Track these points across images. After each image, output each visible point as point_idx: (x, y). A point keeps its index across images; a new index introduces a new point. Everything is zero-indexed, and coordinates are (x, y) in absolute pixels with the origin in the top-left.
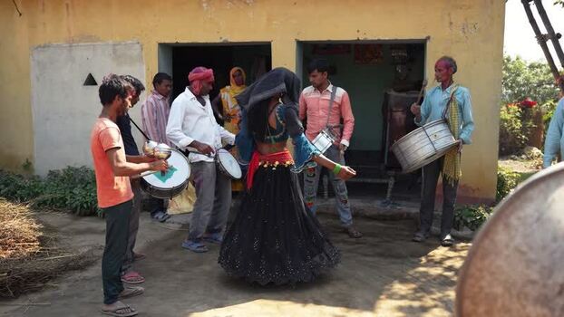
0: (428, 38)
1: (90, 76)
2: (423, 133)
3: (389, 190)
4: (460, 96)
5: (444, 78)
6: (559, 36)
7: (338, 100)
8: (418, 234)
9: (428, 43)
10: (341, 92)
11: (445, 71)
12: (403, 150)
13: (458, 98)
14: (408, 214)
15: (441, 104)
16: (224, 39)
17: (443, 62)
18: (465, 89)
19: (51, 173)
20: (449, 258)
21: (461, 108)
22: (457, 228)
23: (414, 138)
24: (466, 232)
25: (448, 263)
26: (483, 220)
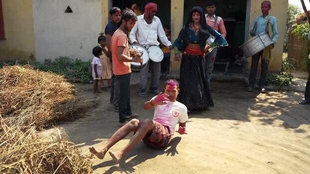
1: (69, 7)
2: (258, 38)
3: (227, 68)
7: (218, 23)
8: (249, 88)
10: (219, 18)
11: (268, 8)
12: (248, 47)
13: (271, 21)
15: (263, 25)
18: (274, 17)
19: (46, 60)
20: (268, 99)
21: (272, 27)
22: (266, 85)
23: (254, 41)
24: (270, 87)
25: (269, 101)
26: (279, 81)
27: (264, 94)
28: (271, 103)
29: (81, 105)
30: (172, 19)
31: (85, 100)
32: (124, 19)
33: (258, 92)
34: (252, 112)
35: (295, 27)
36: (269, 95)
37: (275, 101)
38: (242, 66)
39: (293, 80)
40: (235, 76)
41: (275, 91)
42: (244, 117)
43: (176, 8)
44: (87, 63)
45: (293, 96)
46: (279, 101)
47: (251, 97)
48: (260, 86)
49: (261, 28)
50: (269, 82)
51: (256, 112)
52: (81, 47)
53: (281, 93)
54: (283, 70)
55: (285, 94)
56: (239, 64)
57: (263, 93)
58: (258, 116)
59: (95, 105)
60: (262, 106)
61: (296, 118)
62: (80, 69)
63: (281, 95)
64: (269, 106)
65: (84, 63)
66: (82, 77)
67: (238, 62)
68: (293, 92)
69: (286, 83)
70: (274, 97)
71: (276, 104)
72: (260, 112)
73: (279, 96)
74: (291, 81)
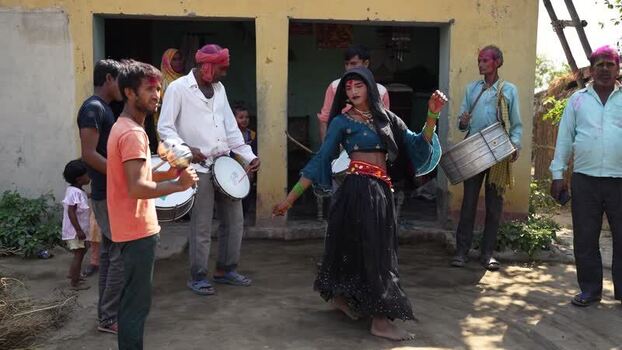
0: (452, 21)
2: (481, 140)
4: (508, 91)
5: (490, 70)
6: (584, 23)
8: (457, 258)
9: (452, 27)
11: (492, 61)
13: (507, 95)
14: (430, 235)
16: (189, 12)
17: (489, 51)
18: (512, 85)
20: (507, 285)
22: (498, 250)
23: (470, 145)
24: (508, 253)
25: (510, 290)
26: (528, 238)
27: (496, 274)
28: (515, 296)
29: (18, 323)
30: (259, 87)
31: (29, 308)
32: (129, 86)
33: (478, 266)
34: (473, 321)
35: (551, 106)
36: (506, 275)
37: (523, 291)
38: (434, 201)
39: (558, 234)
40: (420, 228)
41: (520, 263)
42: (452, 338)
43: (268, 61)
44: (37, 201)
45: (563, 275)
46: (532, 289)
47: (465, 282)
48: (483, 253)
49: (485, 109)
50: (504, 242)
51: (484, 323)
52: (20, 159)
53: (536, 268)
54: (532, 210)
55: (545, 273)
56: (427, 196)
57: (493, 270)
58: (489, 332)
59: (59, 320)
60: (493, 306)
61: (580, 333)
62: (17, 220)
63: (534, 274)
64: (511, 305)
65: (27, 202)
66: (22, 242)
67: (423, 191)
68: (562, 266)
69: (544, 242)
70: (520, 279)
71: (528, 299)
72: (493, 322)
73: (531, 278)
74: (554, 237)
